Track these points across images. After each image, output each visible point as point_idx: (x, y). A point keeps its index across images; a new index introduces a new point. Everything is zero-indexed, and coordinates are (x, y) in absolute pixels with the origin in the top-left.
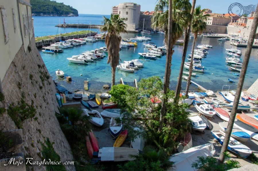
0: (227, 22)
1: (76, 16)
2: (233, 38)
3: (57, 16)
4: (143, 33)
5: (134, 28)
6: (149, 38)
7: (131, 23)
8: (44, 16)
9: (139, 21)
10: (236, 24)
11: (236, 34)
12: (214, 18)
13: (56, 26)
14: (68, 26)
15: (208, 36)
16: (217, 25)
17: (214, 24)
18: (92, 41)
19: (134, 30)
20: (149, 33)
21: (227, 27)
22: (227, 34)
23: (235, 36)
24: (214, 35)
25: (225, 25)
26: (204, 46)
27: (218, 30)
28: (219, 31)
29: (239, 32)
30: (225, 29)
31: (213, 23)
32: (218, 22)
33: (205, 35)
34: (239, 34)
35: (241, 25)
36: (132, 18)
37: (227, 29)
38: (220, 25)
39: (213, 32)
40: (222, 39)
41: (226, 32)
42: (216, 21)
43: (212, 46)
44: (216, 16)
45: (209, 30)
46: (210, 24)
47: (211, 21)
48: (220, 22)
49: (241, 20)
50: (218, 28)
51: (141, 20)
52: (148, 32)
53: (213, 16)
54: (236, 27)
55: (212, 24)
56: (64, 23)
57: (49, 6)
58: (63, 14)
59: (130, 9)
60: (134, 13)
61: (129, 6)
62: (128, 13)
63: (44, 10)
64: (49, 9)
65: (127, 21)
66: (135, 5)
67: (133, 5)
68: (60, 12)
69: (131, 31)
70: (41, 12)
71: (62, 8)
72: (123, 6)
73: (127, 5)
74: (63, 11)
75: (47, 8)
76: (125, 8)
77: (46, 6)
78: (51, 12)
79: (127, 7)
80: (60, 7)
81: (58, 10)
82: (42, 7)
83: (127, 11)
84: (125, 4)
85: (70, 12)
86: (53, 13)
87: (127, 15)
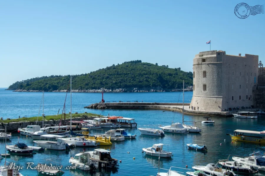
4: (238, 118)
5: (219, 107)
7: (213, 95)
8: (140, 92)
13: (86, 107)
19: (219, 111)
20: (252, 117)
52: (249, 114)
57: (150, 74)
58: (174, 88)
59: (210, 65)
60: (218, 74)
61: (207, 58)
62: (207, 74)
63: (140, 82)
64: (149, 80)
65: (206, 92)
66: (220, 55)
67: (215, 55)
68: (169, 85)
69: (211, 114)
70: (135, 86)
71: (174, 77)
72: (198, 60)
73: (204, 57)
74: (174, 83)
75: (146, 78)
76: (200, 63)
77: (146, 74)
78: (152, 84)
79: (204, 60)
80: (170, 75)
81: (167, 82)
82: (137, 77)
83: (204, 70)
84: (201, 54)
85: (188, 83)
86: (155, 86)
87: (204, 79)
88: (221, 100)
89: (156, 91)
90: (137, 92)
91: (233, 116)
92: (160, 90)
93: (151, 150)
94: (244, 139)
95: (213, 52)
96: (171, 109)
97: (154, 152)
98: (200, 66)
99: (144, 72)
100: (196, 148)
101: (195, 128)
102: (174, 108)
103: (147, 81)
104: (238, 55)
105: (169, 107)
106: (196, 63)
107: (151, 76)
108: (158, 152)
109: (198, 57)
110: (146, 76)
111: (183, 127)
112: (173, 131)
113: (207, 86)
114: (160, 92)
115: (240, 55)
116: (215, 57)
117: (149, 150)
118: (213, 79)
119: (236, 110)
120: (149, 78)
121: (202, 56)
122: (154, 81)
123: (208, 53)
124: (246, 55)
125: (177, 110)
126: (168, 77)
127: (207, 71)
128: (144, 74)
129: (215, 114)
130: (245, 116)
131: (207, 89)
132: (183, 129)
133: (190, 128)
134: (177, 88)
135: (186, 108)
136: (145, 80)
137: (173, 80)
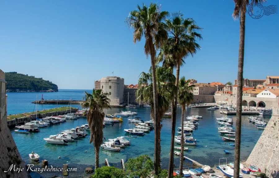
0: (214, 91)
1: (55, 91)
2: (222, 107)
3: (35, 92)
5: (118, 103)
6: (135, 113)
7: (115, 97)
8: (21, 92)
9: (123, 95)
10: (223, 92)
11: (224, 102)
12: (200, 88)
13: (33, 103)
14: (46, 102)
15: (197, 106)
16: (204, 94)
17: (201, 94)
19: (118, 105)
21: (214, 95)
22: (215, 103)
23: (224, 104)
24: (203, 105)
25: (212, 94)
26: (193, 117)
27: (205, 99)
28: (207, 100)
29: (227, 100)
30: (212, 98)
31: (199, 92)
32: (204, 91)
33: (194, 105)
34: (227, 102)
35: (228, 93)
36: (116, 92)
37: (215, 97)
38: (207, 94)
39: (200, 101)
40: (211, 108)
41: (214, 101)
42: (202, 91)
43: (201, 117)
44: (201, 86)
45: (196, 100)
46: (197, 93)
47: (198, 91)
48: (206, 91)
49: (226, 88)
50: (206, 98)
51: (125, 94)
52: (133, 106)
53: (199, 86)
54: (223, 96)
55: (199, 94)
56: (42, 99)
57: (26, 81)
58: (41, 90)
59: (113, 83)
60: (117, 87)
61: (112, 80)
62: (111, 87)
63: (20, 86)
64: (26, 84)
65: (111, 96)
66: (118, 78)
67: (116, 79)
68: (38, 88)
69: (115, 106)
70: (17, 88)
71: (41, 83)
72: (106, 80)
73: (110, 79)
74: (41, 87)
75: (24, 83)
77: (24, 81)
78: (28, 87)
79: (110, 81)
80: (38, 82)
81: (37, 86)
82: (19, 83)
83: (110, 85)
84: (108, 78)
85: (49, 87)
86: (30, 89)
87: (110, 89)
88: (119, 99)
89: (31, 92)
90: (19, 92)
92: (33, 91)
95: (115, 77)
98: (108, 83)
99: (22, 80)
103: (25, 85)
107: (27, 82)
110: (24, 82)
113: (112, 93)
114: (34, 92)
116: (116, 80)
118: (115, 89)
120: (26, 83)
122: (29, 85)
123: (112, 77)
124: (122, 79)
126: (37, 83)
127: (112, 86)
131: (111, 94)
134: (43, 90)
136: (24, 84)
137: (40, 85)
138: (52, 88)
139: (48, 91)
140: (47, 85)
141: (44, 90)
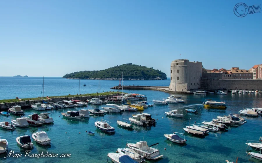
1: (163, 79)
3: (144, 80)
4: (196, 94)
5: (186, 89)
7: (183, 82)
9: (200, 80)
18: (96, 104)
19: (185, 91)
20: (203, 94)
36: (184, 77)
51: (202, 79)
56: (120, 84)
57: (137, 71)
58: (150, 78)
59: (181, 67)
60: (185, 71)
61: (179, 63)
62: (179, 71)
63: (132, 75)
64: (137, 74)
65: (178, 81)
66: (186, 61)
67: (184, 62)
68: (147, 76)
69: (182, 92)
70: (130, 77)
72: (174, 64)
73: (178, 62)
75: (135, 72)
76: (175, 65)
79: (177, 64)
80: (148, 71)
81: (146, 75)
82: (131, 72)
83: (177, 69)
84: (176, 61)
85: (157, 76)
86: (140, 77)
87: (178, 74)
88: (187, 85)
89: (140, 80)
90: (131, 80)
91: (194, 93)
92: (143, 79)
93: (171, 113)
94: (211, 106)
95: (182, 60)
96: (158, 89)
97: (173, 114)
98: (175, 67)
99: (134, 69)
100: (191, 111)
101: (182, 100)
102: (159, 89)
103: (136, 74)
104: (193, 62)
105: (157, 89)
106: (173, 65)
107: (138, 72)
108: (175, 114)
109: (174, 62)
111: (176, 100)
112: (171, 102)
113: (179, 78)
115: (194, 62)
116: (184, 63)
117: (170, 113)
118: (182, 74)
119: (195, 90)
120: (137, 73)
121: (177, 62)
122: (139, 74)
123: (180, 60)
124: (197, 62)
125: (162, 90)
126: (147, 72)
128: (134, 70)
129: (184, 93)
130: (200, 94)
131: (179, 79)
132: (176, 101)
133: (179, 100)
135: (167, 89)
136: (135, 73)
137: (149, 74)
138: (160, 77)
139: (156, 79)
140: (155, 74)
141: (152, 78)
